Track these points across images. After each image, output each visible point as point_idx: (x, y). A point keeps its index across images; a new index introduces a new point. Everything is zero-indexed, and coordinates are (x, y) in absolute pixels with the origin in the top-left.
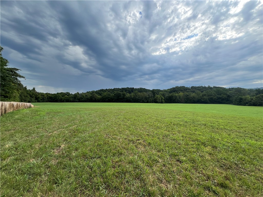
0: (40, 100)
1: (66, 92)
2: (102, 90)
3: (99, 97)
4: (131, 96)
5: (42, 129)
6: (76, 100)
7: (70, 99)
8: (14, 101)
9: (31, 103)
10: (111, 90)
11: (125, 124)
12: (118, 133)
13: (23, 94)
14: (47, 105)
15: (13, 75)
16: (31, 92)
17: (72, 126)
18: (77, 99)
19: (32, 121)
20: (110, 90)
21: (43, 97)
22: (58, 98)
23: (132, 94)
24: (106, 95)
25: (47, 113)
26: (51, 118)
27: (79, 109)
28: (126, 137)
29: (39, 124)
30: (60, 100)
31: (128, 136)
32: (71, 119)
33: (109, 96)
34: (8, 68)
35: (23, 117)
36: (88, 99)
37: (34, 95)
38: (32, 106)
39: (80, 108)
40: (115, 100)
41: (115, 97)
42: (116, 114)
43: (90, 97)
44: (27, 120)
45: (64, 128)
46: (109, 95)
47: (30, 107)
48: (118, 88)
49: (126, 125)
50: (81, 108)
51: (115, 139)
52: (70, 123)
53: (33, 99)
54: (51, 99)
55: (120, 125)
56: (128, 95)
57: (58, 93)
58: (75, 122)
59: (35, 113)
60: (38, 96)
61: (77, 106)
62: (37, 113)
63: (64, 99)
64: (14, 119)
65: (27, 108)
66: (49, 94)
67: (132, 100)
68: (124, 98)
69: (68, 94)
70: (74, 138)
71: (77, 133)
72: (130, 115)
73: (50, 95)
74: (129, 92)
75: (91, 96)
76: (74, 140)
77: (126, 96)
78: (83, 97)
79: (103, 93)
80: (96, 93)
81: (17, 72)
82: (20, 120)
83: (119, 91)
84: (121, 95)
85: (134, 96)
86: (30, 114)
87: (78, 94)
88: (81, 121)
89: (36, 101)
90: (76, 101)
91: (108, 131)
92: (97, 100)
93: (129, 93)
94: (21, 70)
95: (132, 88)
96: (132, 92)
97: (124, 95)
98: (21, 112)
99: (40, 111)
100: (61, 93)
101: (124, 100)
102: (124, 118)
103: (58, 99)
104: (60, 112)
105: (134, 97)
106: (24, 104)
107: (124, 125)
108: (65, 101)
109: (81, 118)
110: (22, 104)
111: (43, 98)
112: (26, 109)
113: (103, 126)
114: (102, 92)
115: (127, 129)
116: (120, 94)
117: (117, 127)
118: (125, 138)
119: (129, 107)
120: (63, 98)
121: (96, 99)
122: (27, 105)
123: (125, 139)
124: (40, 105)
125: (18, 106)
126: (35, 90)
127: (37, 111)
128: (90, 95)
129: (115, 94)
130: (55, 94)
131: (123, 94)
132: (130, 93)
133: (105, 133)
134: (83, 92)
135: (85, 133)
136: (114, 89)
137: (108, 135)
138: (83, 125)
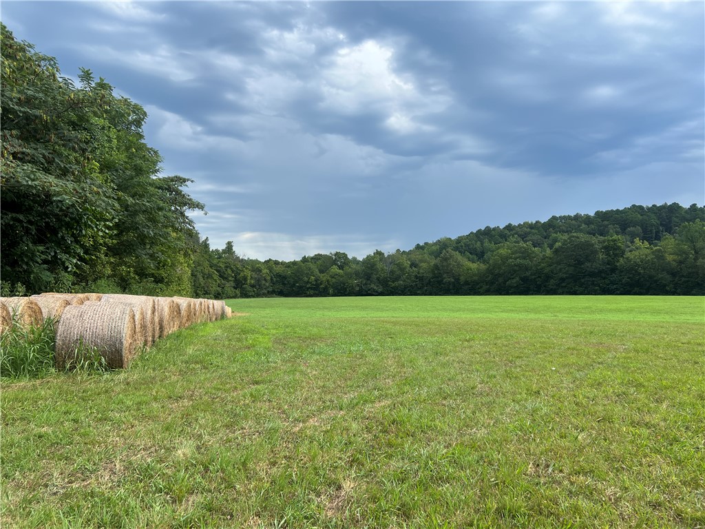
0: (249, 288)
1: (334, 252)
2: (487, 233)
3: (474, 266)
4: (659, 255)
5: (267, 404)
6: (372, 286)
7: (350, 281)
8: (179, 293)
9: (224, 301)
10: (536, 226)
11: (637, 418)
12: (604, 466)
13: (199, 268)
14: (272, 307)
15: (174, 202)
16: (221, 260)
17: (373, 402)
18: (378, 279)
19: (234, 368)
20: (531, 226)
21: (256, 276)
22: (306, 279)
23: (669, 243)
24: (507, 258)
25: (278, 341)
26: (292, 360)
27: (388, 326)
28: (654, 495)
29: (257, 383)
30: (314, 289)
31: (667, 488)
32: (364, 369)
33: (526, 262)
34: (160, 179)
35: (208, 355)
36: (421, 279)
37: (231, 269)
38: (228, 310)
39: (394, 319)
40: (563, 280)
41: (559, 263)
42: (573, 359)
43: (433, 271)
44: (220, 364)
45: (341, 409)
46: (526, 254)
47: (223, 315)
48: (577, 217)
49: (647, 425)
50: (395, 323)
51: (589, 493)
52: (363, 386)
53: (228, 285)
54: (284, 284)
55: (607, 419)
56: (639, 251)
57: (305, 260)
58: (380, 384)
59: (239, 340)
60: (242, 274)
61: (379, 314)
62: (246, 338)
63: (328, 281)
64: (186, 358)
65: (214, 319)
66: (276, 263)
67: (669, 278)
68: (613, 270)
69: (340, 260)
70: (390, 457)
71: (397, 436)
72: (665, 368)
73: (278, 269)
74: (645, 230)
75: (436, 267)
76: (387, 464)
77: (628, 254)
78: (402, 269)
79: (493, 245)
80: (456, 249)
81: (183, 189)
82: (201, 362)
83: (578, 230)
84: (595, 252)
85: (683, 252)
86: (227, 343)
87: (381, 260)
88: (407, 381)
89: (238, 292)
90: (374, 290)
91: (542, 447)
92: (467, 283)
93: (643, 239)
94: (192, 181)
95: (664, 207)
96: (669, 230)
97: (614, 251)
98: (201, 334)
99: (253, 332)
100: (317, 258)
101: (612, 283)
102: (630, 383)
103: (308, 282)
104: (321, 338)
105: (681, 262)
106: (206, 306)
107: (633, 424)
108: (331, 291)
109: (403, 366)
110: (201, 303)
111: (259, 280)
112: (211, 325)
113: (510, 416)
114: (486, 244)
115: (659, 452)
116: (588, 245)
117: (593, 428)
118: (649, 497)
119: (650, 318)
120: (324, 277)
121: (457, 280)
122: (215, 307)
123: (656, 506)
124: (251, 307)
125: (191, 314)
126: (234, 249)
127: (244, 332)
128: (433, 262)
129: (557, 251)
130: (294, 263)
131: (606, 248)
132: (651, 235)
133: (529, 454)
134: (398, 250)
135: (429, 440)
136: (553, 224)
137: (548, 466)
138: (417, 401)
